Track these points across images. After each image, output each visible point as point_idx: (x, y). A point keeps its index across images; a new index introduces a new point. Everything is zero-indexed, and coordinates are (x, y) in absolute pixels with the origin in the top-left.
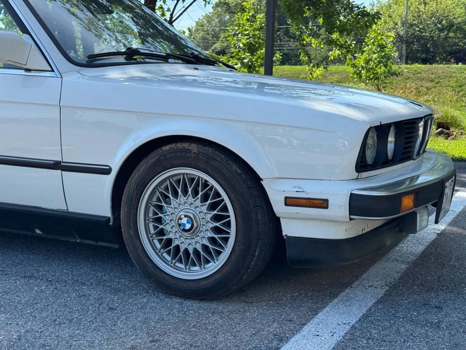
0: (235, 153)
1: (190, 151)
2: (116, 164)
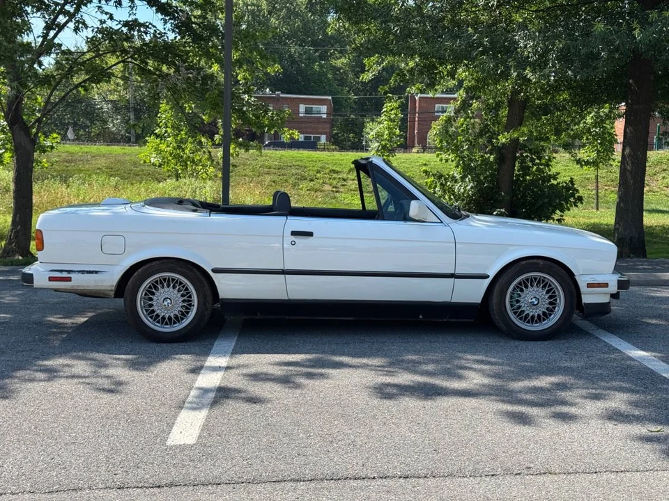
0: (565, 265)
1: (539, 264)
2: (492, 273)
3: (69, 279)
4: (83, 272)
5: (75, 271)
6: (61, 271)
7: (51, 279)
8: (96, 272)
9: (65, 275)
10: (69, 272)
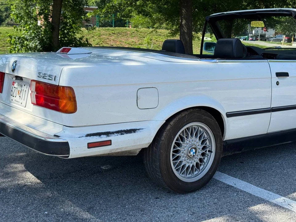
3: (109, 143)
4: (121, 132)
5: (113, 133)
6: (99, 134)
7: (90, 145)
8: (134, 131)
9: (104, 138)
10: (108, 134)
